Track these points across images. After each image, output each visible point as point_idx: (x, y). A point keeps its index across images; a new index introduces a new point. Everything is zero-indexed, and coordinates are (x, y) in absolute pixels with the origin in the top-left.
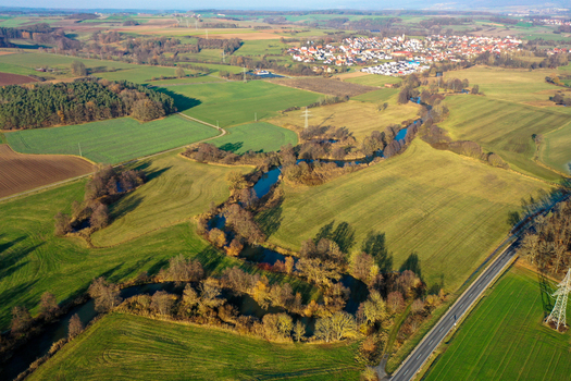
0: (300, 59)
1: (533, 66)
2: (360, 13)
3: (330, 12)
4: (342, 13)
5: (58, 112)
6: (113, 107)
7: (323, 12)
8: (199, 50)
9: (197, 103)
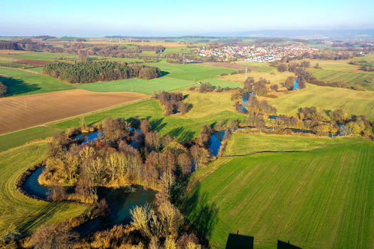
0: (204, 55)
1: (336, 59)
2: (214, 38)
3: (195, 37)
4: (203, 37)
5: (101, 74)
6: (128, 72)
7: (192, 37)
8: (141, 51)
9: (167, 73)
